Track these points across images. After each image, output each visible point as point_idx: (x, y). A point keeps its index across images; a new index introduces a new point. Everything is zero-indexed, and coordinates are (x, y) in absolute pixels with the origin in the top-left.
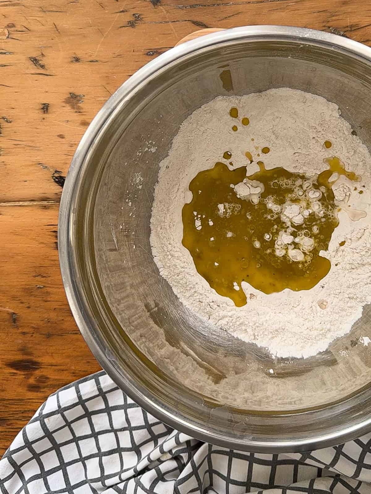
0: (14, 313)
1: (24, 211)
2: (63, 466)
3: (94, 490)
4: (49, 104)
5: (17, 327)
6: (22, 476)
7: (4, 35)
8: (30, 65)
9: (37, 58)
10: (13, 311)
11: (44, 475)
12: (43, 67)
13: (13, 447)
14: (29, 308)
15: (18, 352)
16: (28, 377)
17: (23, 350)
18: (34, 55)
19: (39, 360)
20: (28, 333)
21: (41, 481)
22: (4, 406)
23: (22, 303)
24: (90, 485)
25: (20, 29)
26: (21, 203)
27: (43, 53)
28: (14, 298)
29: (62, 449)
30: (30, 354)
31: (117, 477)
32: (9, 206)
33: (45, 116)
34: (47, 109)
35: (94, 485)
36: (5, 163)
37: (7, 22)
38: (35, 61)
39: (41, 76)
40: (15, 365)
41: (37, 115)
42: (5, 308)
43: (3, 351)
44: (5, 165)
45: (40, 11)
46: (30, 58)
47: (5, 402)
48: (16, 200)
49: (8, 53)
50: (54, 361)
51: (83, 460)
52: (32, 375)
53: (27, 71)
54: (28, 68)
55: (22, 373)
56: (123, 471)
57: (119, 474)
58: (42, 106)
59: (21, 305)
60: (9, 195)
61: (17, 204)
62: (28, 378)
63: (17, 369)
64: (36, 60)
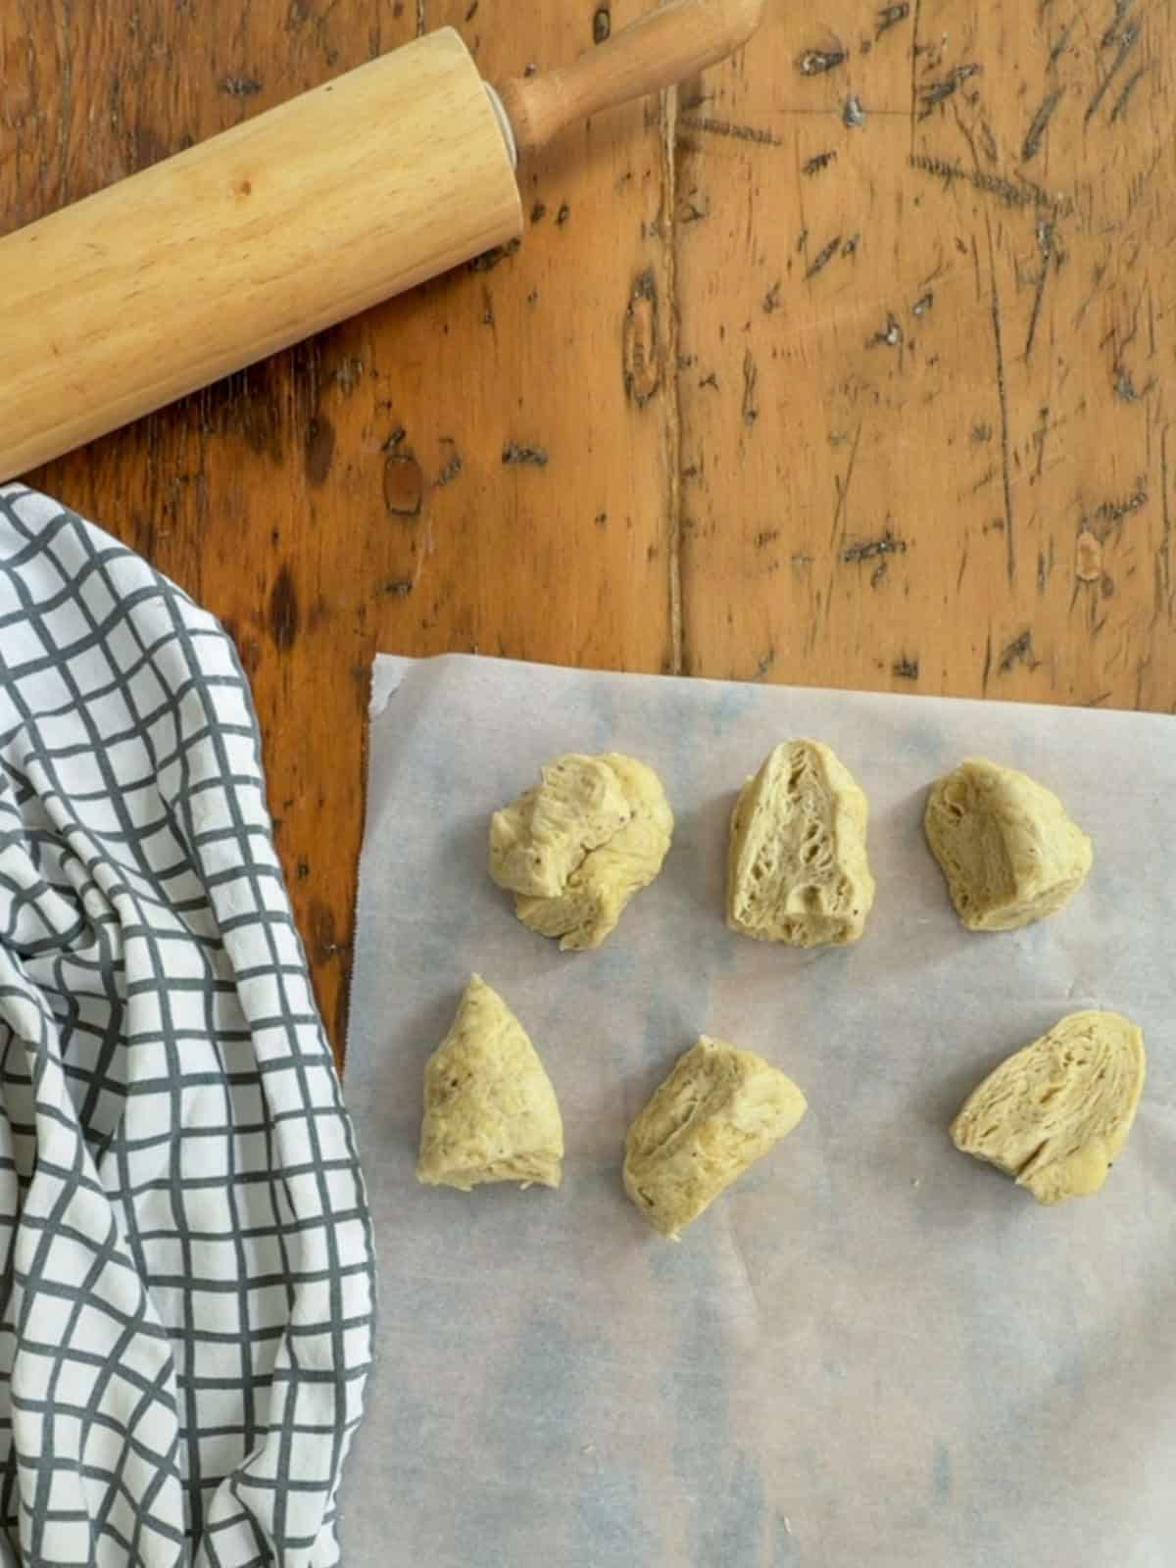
0: (410, 587)
1: (659, 616)
2: (58, 658)
3: (9, 737)
4: (916, 677)
5: (376, 595)
6: (23, 557)
7: (1087, 570)
8: (1013, 634)
9: (1027, 652)
10: (415, 584)
11: (32, 612)
12: (1006, 665)
13: (91, 529)
14: (425, 625)
15: (316, 596)
16: (257, 619)
17: (322, 610)
18: (1037, 646)
19: (298, 648)
20: (362, 622)
21: (16, 605)
22: (183, 558)
23: (436, 607)
24: (20, 727)
25: (1098, 610)
26: (676, 607)
27: (1039, 667)
28: (448, 588)
29: (96, 649)
30: (312, 625)
31: (49, 787)
32: (670, 579)
33: (888, 670)
34: (904, 674)
35: (24, 736)
36: (775, 570)
37: (1116, 576)
38: (1021, 646)
39: (982, 661)
40: (284, 591)
41: (890, 651)
42: (424, 563)
43: (316, 558)
44: (770, 569)
45: (1141, 660)
46: (1027, 634)
47: (193, 564)
48: (685, 597)
49: (1040, 578)
50: (296, 684)
51: (78, 703)
52: (262, 629)
53: (995, 628)
54: (1003, 627)
55: (266, 605)
56: (66, 800)
57: (58, 791)
58: (910, 661)
59: (430, 605)
60: (700, 581)
61: (675, 597)
62: (253, 620)
63: (274, 594)
64: (1023, 648)
